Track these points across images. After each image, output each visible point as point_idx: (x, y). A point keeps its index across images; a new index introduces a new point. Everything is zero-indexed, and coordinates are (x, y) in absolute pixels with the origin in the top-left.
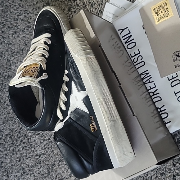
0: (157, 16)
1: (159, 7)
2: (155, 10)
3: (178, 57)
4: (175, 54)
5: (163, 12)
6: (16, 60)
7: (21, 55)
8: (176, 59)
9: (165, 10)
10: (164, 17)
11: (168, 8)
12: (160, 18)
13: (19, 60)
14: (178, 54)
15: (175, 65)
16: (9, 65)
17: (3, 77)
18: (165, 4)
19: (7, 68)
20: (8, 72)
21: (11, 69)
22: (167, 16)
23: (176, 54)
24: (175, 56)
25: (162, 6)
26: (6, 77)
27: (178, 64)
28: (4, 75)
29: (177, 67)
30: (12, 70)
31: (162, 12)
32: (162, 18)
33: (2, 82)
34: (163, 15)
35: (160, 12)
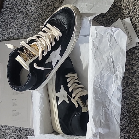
6: (33, 4)
7: (39, 3)
13: (35, 6)
16: (27, 3)
17: (17, 8)
19: (23, 4)
20: (22, 8)
21: (26, 8)
26: (20, 11)
28: (19, 8)
30: (26, 10)
33: (14, 12)
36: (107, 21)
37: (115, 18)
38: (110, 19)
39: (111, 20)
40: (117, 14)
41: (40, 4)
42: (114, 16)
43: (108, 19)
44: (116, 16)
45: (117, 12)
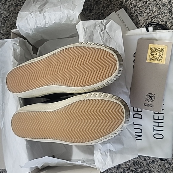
0: (150, 55)
1: (156, 49)
2: (152, 48)
3: (150, 99)
4: (149, 95)
5: (158, 55)
8: (148, 99)
9: (160, 54)
10: (156, 59)
11: (163, 55)
12: (152, 58)
14: (152, 96)
15: (145, 104)
18: (163, 49)
22: (159, 60)
23: (151, 95)
24: (149, 96)
25: (160, 49)
27: (147, 104)
29: (146, 105)
31: (156, 54)
32: (154, 60)
34: (156, 58)
35: (155, 54)
36: (96, 16)
37: (105, 11)
38: (99, 13)
39: (101, 14)
40: (107, 7)
41: (4, 5)
42: (104, 8)
43: (97, 13)
44: (107, 8)
45: (107, 3)
